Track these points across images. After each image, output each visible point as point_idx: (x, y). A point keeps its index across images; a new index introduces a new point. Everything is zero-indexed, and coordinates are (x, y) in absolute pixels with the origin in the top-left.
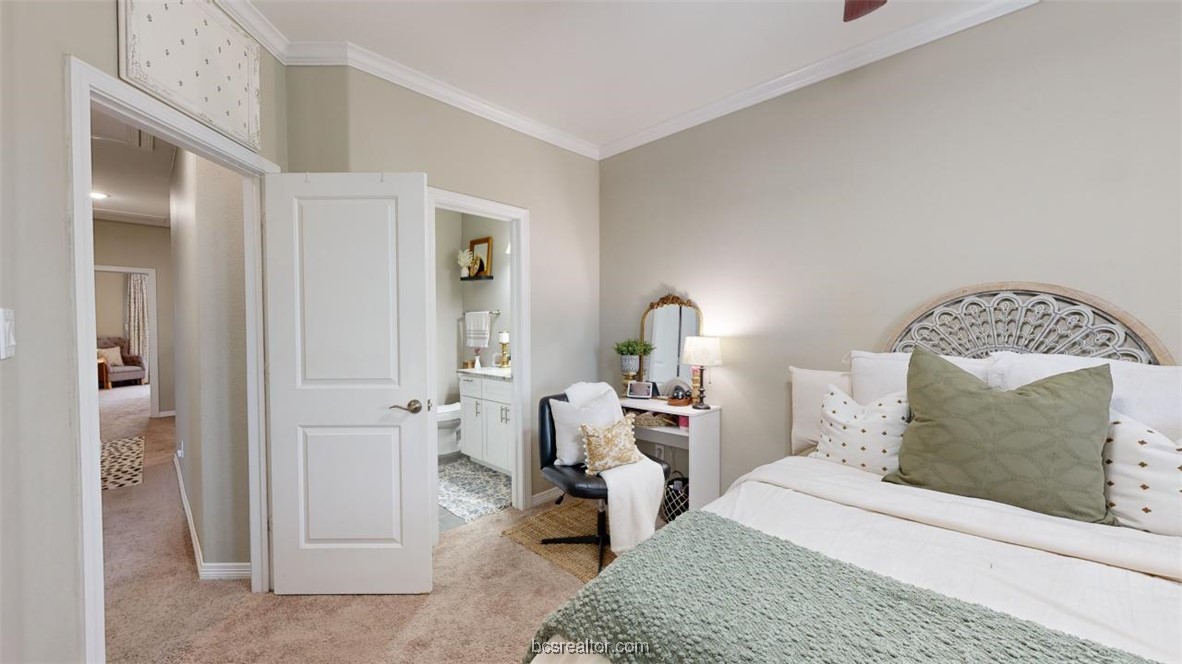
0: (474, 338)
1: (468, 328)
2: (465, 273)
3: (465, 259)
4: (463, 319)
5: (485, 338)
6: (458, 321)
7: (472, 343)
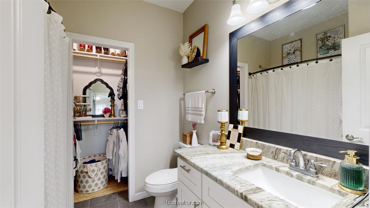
0: (192, 114)
1: (187, 106)
2: (185, 61)
3: (186, 50)
4: (183, 99)
5: (201, 115)
6: (180, 100)
7: (190, 118)
